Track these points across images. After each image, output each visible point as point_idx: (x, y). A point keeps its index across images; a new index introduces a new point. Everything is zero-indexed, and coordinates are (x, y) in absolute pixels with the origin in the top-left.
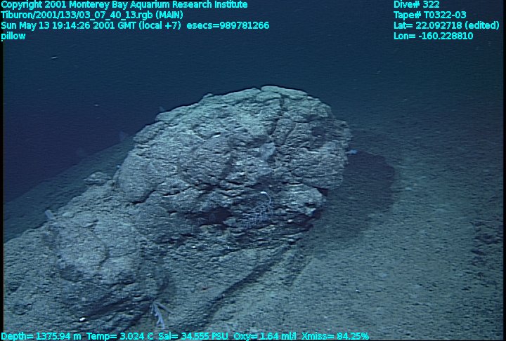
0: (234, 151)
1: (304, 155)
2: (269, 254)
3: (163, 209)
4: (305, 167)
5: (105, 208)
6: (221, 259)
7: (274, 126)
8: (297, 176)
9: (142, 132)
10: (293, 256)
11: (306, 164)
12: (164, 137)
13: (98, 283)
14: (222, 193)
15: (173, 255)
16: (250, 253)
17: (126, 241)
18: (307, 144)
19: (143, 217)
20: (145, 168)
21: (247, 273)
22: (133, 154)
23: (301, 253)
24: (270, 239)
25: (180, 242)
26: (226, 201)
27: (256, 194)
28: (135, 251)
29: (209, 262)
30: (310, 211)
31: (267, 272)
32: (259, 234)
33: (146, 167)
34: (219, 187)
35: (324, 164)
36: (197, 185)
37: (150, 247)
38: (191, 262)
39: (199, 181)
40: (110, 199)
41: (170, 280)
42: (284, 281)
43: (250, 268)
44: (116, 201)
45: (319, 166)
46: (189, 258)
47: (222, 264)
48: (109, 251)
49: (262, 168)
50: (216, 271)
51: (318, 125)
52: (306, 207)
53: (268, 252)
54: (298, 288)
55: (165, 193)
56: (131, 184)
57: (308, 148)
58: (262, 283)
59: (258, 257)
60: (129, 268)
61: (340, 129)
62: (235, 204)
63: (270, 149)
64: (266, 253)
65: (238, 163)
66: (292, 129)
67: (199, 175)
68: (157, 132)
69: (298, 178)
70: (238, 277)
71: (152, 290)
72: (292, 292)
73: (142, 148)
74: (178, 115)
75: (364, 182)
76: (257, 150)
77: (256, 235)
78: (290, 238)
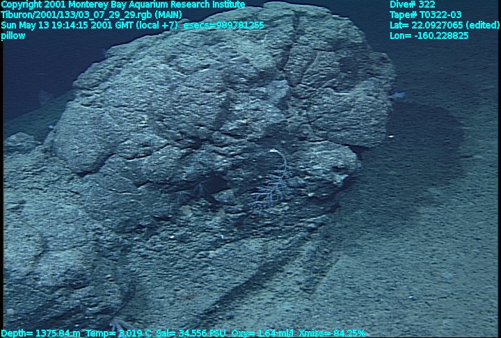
0: (231, 91)
1: (329, 99)
2: (280, 246)
3: (127, 179)
4: (332, 116)
5: (36, 185)
6: (212, 253)
7: (286, 57)
8: (320, 130)
9: (87, 72)
10: (314, 249)
11: (333, 110)
12: (123, 76)
13: (33, 286)
14: (214, 151)
15: (142, 250)
16: (254, 244)
17: (72, 229)
18: (333, 83)
19: (97, 194)
20: (97, 121)
21: (249, 274)
22: (75, 105)
23: (325, 246)
24: (282, 224)
25: (152, 230)
26: (221, 162)
27: (264, 154)
28: (86, 243)
29: (195, 259)
30: (339, 178)
31: (278, 274)
32: (266, 215)
33: (100, 119)
34: (212, 142)
35: (358, 111)
36: (178, 140)
37: (108, 238)
38: (168, 259)
39: (182, 133)
40: (42, 171)
41: (137, 287)
42: (302, 286)
43: (255, 265)
44: (52, 174)
45: (352, 112)
46: (164, 254)
47: (213, 262)
48: (47, 241)
49: (272, 114)
50: (205, 272)
51: (349, 56)
52: (334, 174)
53: (278, 244)
54: (324, 296)
55: (129, 155)
56: (76, 147)
57: (334, 88)
58: (271, 290)
59: (266, 251)
60: (79, 264)
61: (378, 65)
62: (234, 167)
63: (281, 89)
64: (276, 245)
65: (237, 108)
66: (312, 61)
67: (181, 125)
68: (111, 70)
69: (321, 132)
70: (238, 279)
71: (114, 298)
72: (315, 301)
73: (90, 95)
74: (141, 47)
75: (410, 151)
76: (263, 89)
77: (263, 217)
78: (311, 223)
